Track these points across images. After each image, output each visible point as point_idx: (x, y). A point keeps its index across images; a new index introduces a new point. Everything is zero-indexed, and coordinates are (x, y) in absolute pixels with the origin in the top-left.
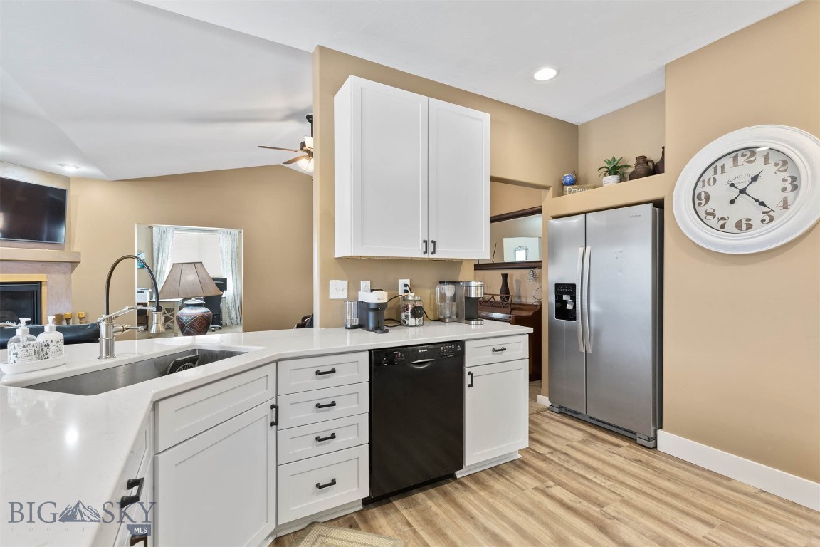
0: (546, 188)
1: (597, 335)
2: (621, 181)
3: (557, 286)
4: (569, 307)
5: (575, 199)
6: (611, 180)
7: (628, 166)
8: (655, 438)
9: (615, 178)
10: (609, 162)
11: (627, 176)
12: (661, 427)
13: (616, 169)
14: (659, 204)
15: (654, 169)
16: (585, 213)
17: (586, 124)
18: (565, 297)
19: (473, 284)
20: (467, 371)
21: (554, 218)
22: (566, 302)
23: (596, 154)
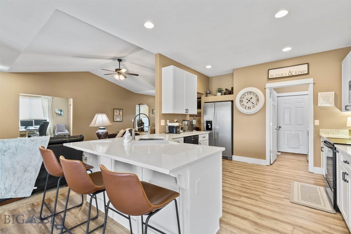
0: (203, 94)
1: (218, 134)
2: (222, 95)
3: (207, 121)
4: (210, 127)
5: (211, 98)
6: (219, 94)
7: (223, 90)
8: (232, 158)
9: (220, 93)
10: (218, 89)
11: (223, 93)
12: (233, 155)
13: (220, 91)
14: (232, 101)
15: (231, 92)
16: (215, 102)
17: (211, 77)
18: (209, 124)
19: (194, 121)
20: (199, 142)
21: (205, 103)
22: (209, 126)
23: (214, 87)
